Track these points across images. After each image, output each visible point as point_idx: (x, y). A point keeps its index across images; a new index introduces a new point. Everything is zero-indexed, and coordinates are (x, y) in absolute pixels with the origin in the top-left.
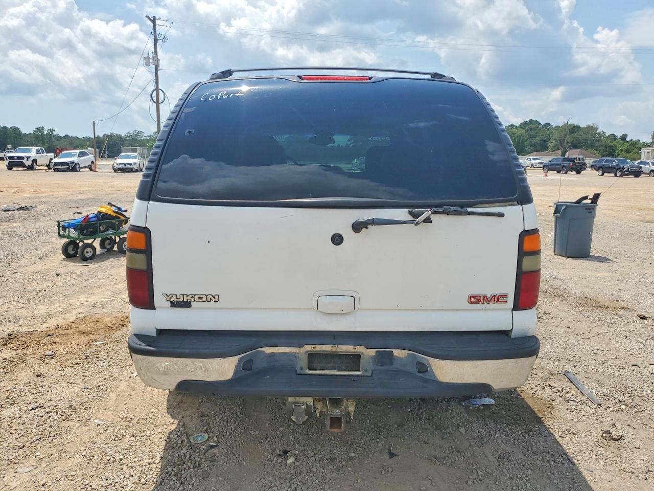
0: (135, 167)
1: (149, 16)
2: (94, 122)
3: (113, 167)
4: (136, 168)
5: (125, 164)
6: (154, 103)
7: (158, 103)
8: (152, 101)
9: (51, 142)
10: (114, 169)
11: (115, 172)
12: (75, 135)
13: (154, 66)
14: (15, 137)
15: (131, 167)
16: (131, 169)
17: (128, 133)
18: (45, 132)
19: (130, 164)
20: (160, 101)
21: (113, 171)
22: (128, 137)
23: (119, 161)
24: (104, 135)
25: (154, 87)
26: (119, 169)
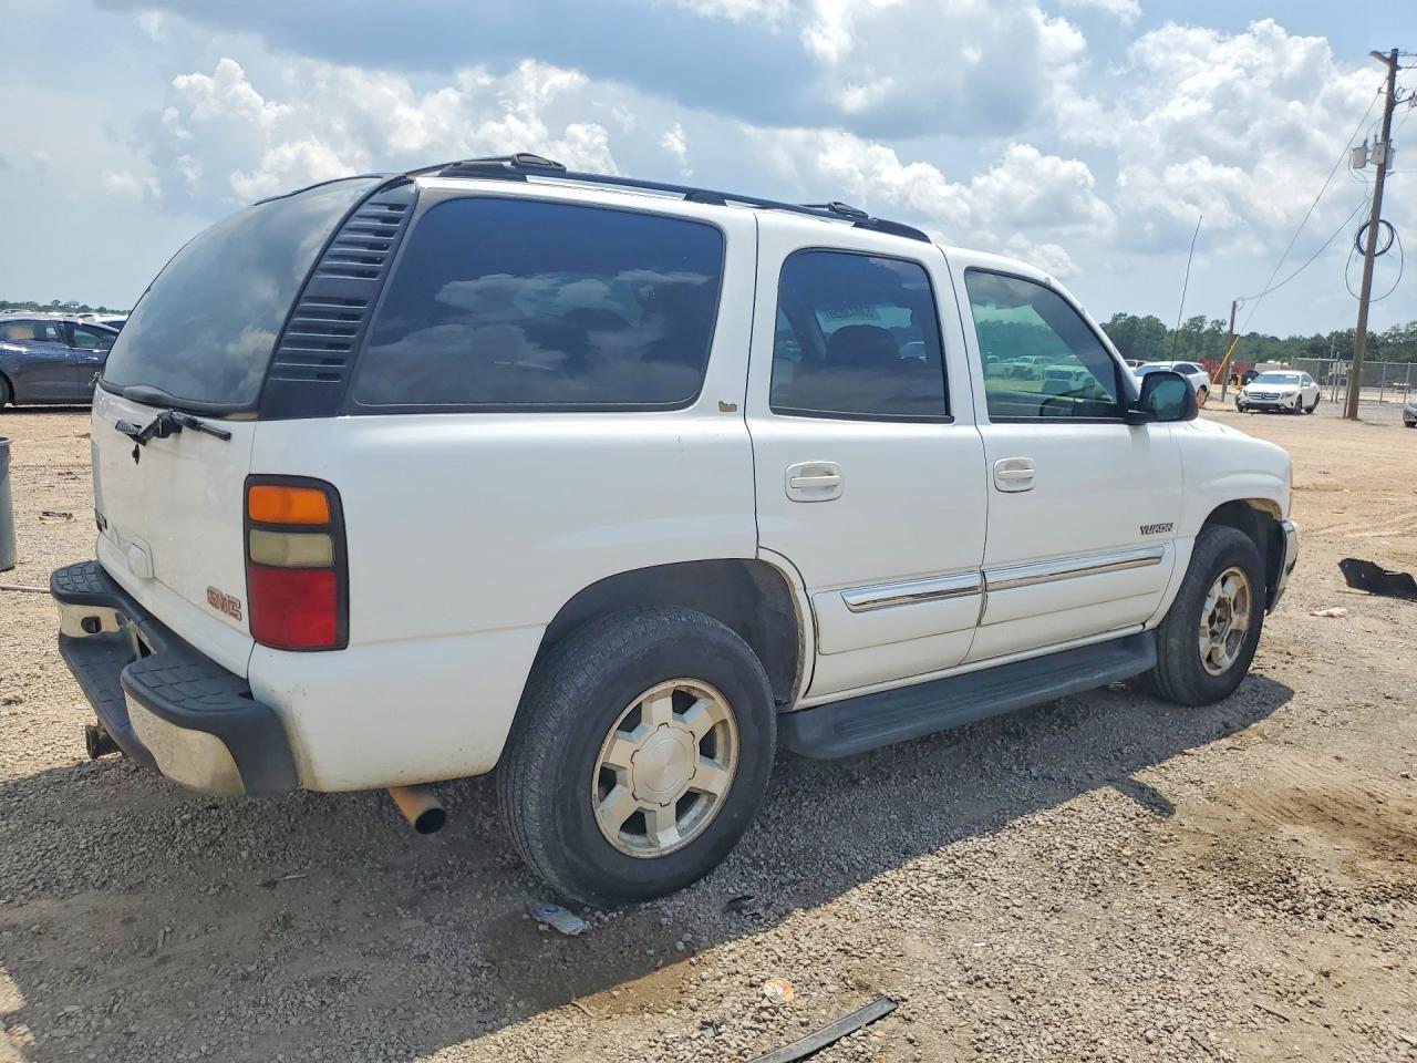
0: (1287, 403)
1: (1380, 50)
2: (1235, 303)
3: (1237, 399)
4: (1289, 406)
5: (1264, 396)
6: (1360, 255)
7: (1370, 255)
8: (1356, 251)
9: (1215, 347)
10: (1238, 404)
11: (1241, 410)
12: (1270, 334)
13: (1375, 168)
14: (1148, 336)
15: (1278, 401)
16: (1278, 406)
17: (1394, 328)
18: (1207, 327)
19: (1276, 396)
20: (1378, 250)
21: (1236, 408)
22: (1391, 336)
23: (1252, 387)
24: (1332, 334)
25: (1366, 216)
26: (1249, 406)
